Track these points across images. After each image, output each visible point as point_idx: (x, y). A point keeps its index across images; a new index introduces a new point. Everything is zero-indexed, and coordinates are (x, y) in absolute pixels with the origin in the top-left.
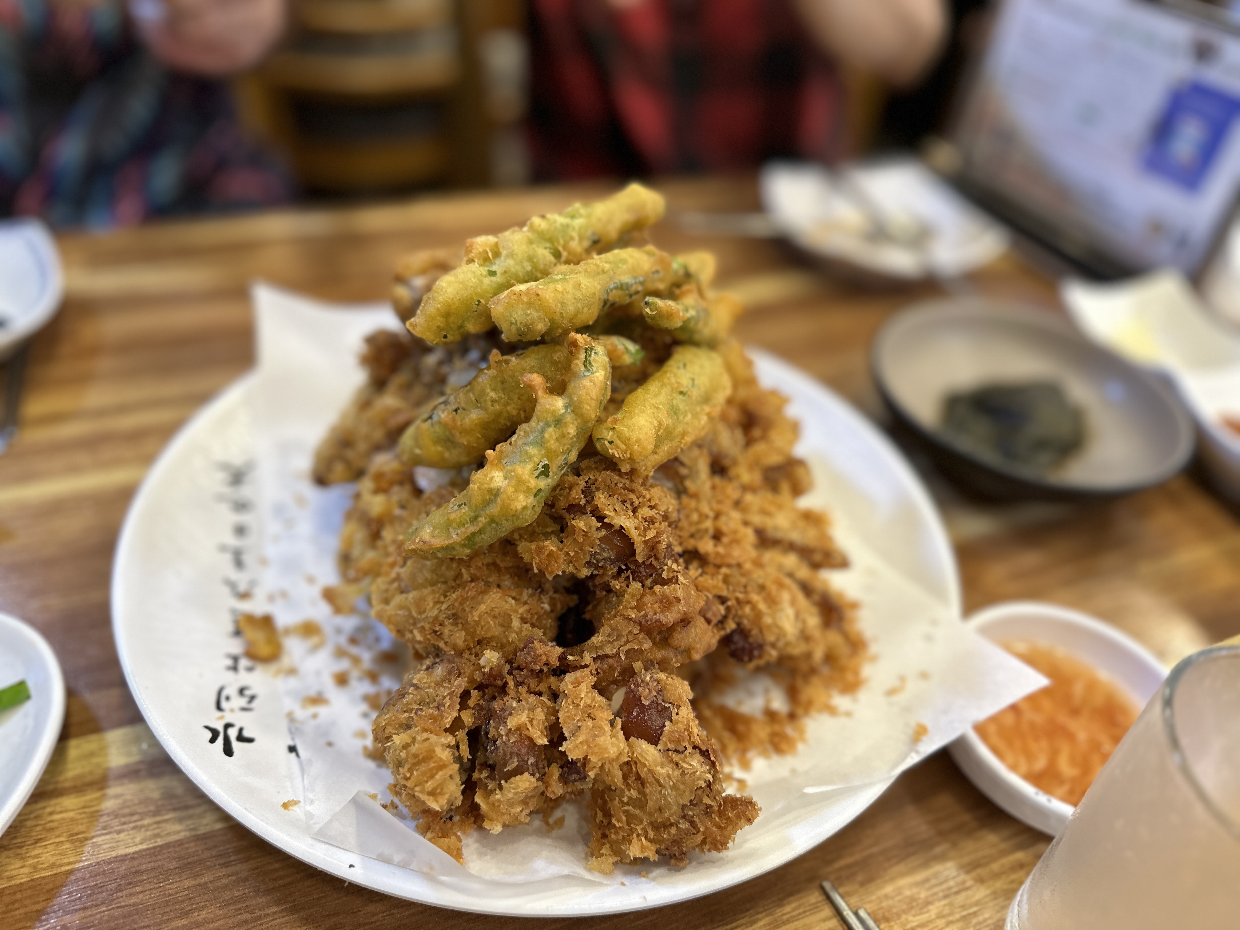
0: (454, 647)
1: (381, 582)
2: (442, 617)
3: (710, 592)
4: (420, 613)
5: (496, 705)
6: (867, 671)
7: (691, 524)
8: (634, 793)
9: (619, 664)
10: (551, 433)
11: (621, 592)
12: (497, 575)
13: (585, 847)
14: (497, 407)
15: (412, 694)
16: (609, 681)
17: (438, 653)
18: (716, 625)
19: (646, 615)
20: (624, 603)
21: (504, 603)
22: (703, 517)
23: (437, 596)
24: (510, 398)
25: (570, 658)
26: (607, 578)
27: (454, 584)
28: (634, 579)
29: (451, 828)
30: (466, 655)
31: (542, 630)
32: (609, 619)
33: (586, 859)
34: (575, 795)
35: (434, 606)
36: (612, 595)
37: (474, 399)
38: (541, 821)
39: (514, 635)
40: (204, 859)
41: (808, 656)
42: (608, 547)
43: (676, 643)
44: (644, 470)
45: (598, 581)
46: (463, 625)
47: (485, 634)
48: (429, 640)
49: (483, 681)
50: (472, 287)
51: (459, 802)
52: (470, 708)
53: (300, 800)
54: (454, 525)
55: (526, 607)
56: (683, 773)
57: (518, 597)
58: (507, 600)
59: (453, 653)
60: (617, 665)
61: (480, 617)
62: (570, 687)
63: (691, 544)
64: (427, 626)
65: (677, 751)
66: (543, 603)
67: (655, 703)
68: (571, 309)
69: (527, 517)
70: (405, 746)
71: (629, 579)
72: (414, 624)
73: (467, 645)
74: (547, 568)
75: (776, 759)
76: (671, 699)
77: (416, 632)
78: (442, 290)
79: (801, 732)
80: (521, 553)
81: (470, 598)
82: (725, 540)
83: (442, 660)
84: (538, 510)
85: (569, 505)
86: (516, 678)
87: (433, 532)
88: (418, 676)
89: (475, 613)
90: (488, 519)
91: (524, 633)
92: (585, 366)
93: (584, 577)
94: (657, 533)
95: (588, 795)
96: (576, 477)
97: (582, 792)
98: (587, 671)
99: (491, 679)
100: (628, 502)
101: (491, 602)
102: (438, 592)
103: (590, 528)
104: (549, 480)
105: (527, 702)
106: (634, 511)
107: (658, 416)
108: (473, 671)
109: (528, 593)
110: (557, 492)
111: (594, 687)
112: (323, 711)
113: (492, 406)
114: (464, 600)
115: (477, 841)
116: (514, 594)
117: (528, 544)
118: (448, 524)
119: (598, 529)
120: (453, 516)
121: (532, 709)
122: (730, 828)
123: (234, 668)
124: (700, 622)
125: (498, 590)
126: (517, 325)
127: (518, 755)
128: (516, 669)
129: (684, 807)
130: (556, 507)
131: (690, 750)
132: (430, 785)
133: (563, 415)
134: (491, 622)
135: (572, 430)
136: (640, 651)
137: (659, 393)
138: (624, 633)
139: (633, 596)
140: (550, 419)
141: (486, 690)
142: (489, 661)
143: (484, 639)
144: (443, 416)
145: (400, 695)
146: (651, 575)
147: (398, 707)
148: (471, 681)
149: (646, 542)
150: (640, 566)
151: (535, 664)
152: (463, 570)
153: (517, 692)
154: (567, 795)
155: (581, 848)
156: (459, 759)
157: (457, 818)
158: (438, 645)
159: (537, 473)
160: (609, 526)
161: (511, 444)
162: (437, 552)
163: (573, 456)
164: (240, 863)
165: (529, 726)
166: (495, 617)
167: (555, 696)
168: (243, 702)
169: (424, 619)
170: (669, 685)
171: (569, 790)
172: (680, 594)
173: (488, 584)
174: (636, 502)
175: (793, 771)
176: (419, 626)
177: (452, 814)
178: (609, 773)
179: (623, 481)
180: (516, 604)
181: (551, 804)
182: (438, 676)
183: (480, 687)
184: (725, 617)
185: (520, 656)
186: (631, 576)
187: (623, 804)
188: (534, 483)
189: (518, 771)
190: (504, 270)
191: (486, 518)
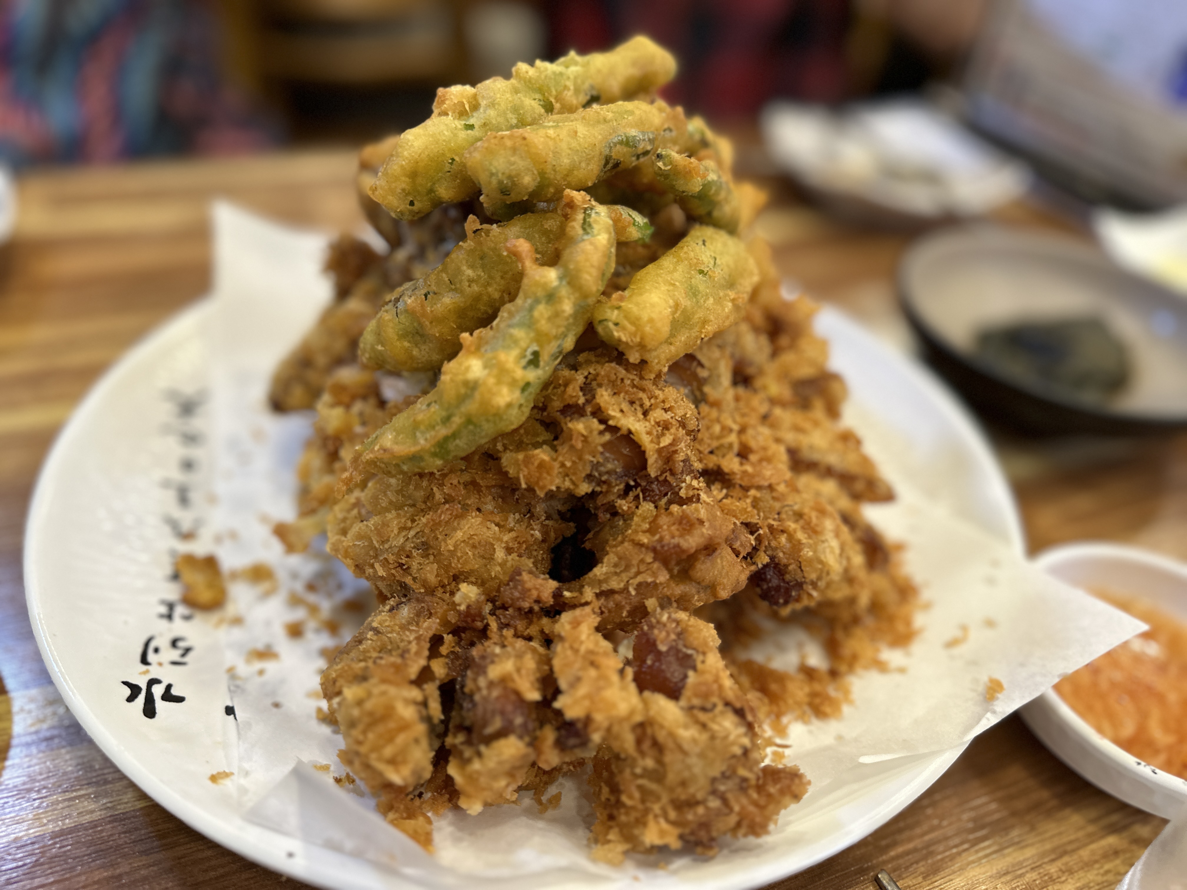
0: (425, 584)
1: (338, 511)
2: (409, 546)
3: (737, 518)
4: (383, 542)
5: (475, 652)
6: (919, 620)
7: (712, 437)
8: (649, 763)
9: (628, 601)
10: (542, 311)
11: (629, 515)
12: (477, 496)
13: (587, 831)
14: (476, 288)
15: (371, 640)
16: (615, 623)
17: (405, 591)
18: (745, 558)
19: (661, 539)
20: (633, 527)
21: (485, 530)
22: (726, 430)
23: (403, 520)
24: (491, 277)
25: (567, 594)
26: (612, 497)
27: (423, 507)
28: (644, 499)
29: (420, 807)
30: (439, 593)
31: (532, 560)
32: (615, 546)
33: (588, 846)
34: (574, 767)
35: (399, 533)
36: (617, 518)
37: (447, 279)
38: (532, 799)
39: (498, 568)
40: (122, 845)
41: (852, 601)
42: (612, 457)
43: (699, 574)
44: (657, 364)
45: (601, 500)
46: (435, 556)
47: (461, 568)
48: (393, 575)
49: (459, 623)
50: (444, 141)
51: (427, 774)
52: (442, 656)
53: (234, 771)
54: (422, 428)
55: (513, 534)
56: (713, 738)
57: (502, 523)
58: (489, 526)
59: (422, 591)
60: (626, 603)
61: (456, 546)
62: (568, 627)
63: (712, 462)
64: (391, 558)
65: (704, 709)
66: (533, 529)
67: (674, 650)
68: (566, 161)
69: (513, 419)
70: (360, 703)
71: (639, 498)
72: (376, 557)
73: (440, 581)
74: (537, 483)
75: (816, 724)
76: (695, 643)
77: (377, 566)
78: (407, 144)
79: (847, 693)
80: (506, 466)
81: (443, 523)
82: (753, 458)
83: (409, 600)
84: (527, 411)
85: (564, 406)
86: (500, 619)
87: (396, 437)
88: (379, 618)
89: (449, 542)
90: (463, 419)
91: (509, 564)
92: (584, 229)
93: (583, 493)
94: (674, 440)
95: (589, 767)
96: (573, 372)
97: (581, 763)
98: (588, 609)
99: (469, 620)
100: (637, 402)
101: (469, 528)
102: (405, 516)
103: (591, 432)
104: (539, 372)
105: (514, 648)
106: (645, 414)
107: (674, 295)
108: (446, 611)
109: (515, 518)
110: (549, 391)
111: (598, 629)
112: (270, 666)
113: (469, 286)
114: (435, 525)
115: (452, 824)
116: (497, 519)
117: (514, 455)
118: (416, 426)
119: (601, 433)
120: (420, 417)
121: (519, 656)
122: (771, 807)
123: (169, 617)
124: (726, 553)
125: (478, 513)
126: (498, 176)
127: (503, 713)
128: (499, 608)
129: (714, 780)
130: (549, 409)
131: (720, 707)
132: (388, 751)
133: (556, 289)
134: (469, 553)
135: (568, 307)
136: (655, 585)
137: (675, 270)
138: (635, 562)
139: (644, 519)
140: (540, 293)
141: (463, 635)
142: (466, 596)
143: (462, 573)
144: (409, 301)
145: (356, 641)
146: (666, 494)
147: (353, 654)
148: (445, 623)
149: (660, 451)
150: (652, 483)
151: (524, 600)
152: (435, 489)
153: (502, 636)
154: (565, 766)
155: (582, 833)
156: (428, 719)
157: (428, 795)
158: (404, 582)
159: (524, 362)
160: (614, 429)
161: (491, 328)
162: (401, 464)
163: (569, 344)
164: (163, 850)
165: (516, 677)
166: (474, 547)
167: (548, 641)
168: (175, 655)
169: (387, 550)
170: (691, 626)
171: (567, 759)
172: (703, 513)
173: (466, 508)
174: (647, 403)
175: (840, 738)
176: (381, 558)
177: (422, 790)
178: (617, 737)
179: (632, 377)
180: (501, 532)
181: (545, 778)
182: (403, 618)
183: (456, 631)
184: (755, 549)
185: (505, 591)
186: (641, 496)
187: (636, 776)
188: (520, 374)
189: (502, 734)
190: (483, 121)
191: (460, 418)
